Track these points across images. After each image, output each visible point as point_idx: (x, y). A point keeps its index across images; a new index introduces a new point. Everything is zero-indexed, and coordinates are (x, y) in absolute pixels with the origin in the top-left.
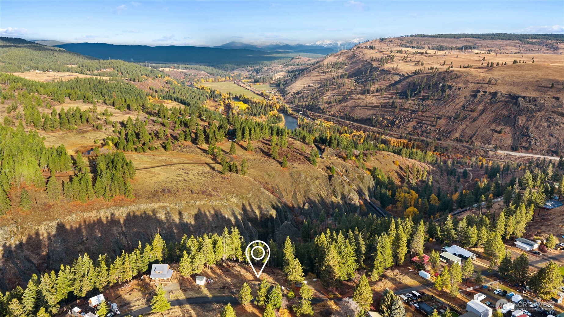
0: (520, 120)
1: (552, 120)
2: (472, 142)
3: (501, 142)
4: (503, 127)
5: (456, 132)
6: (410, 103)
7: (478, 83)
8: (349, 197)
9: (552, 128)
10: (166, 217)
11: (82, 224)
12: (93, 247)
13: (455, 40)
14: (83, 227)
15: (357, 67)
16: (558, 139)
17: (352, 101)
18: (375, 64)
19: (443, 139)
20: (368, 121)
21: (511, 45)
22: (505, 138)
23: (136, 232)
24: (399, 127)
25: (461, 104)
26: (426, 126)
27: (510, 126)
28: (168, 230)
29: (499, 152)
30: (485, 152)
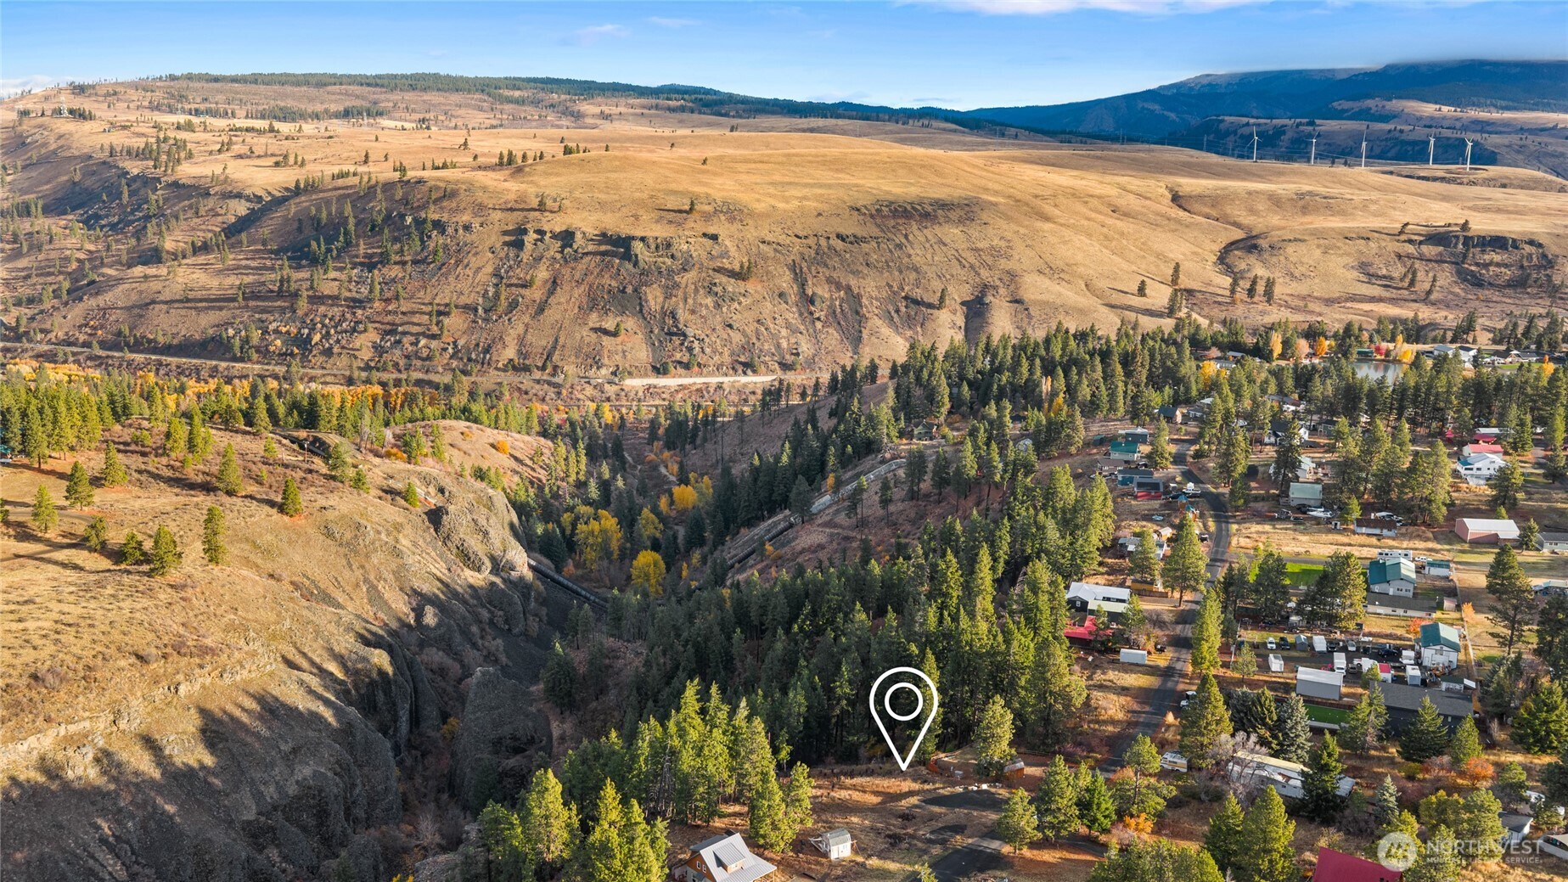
0: (650, 297)
1: (718, 289)
2: (555, 368)
3: (625, 357)
4: (619, 319)
5: (505, 346)
6: (330, 280)
7: (512, 210)
9: (724, 309)
13: (313, 91)
15: (65, 178)
16: (744, 334)
17: (121, 288)
18: (134, 168)
19: (475, 370)
20: (213, 347)
21: (467, 106)
22: (629, 345)
24: (328, 353)
25: (489, 269)
26: (413, 339)
27: (634, 315)
29: (629, 383)
30: (595, 387)
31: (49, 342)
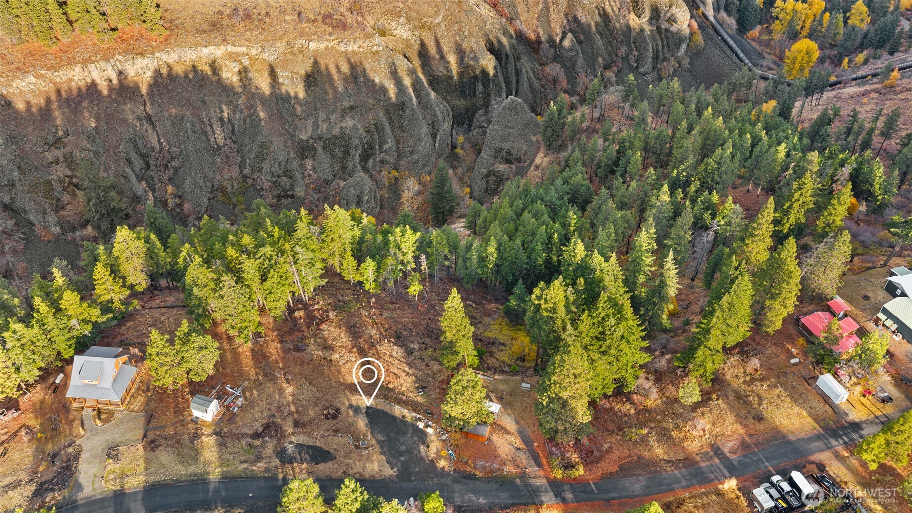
8: (668, 15)
10: (241, 80)
11: (53, 97)
12: (81, 152)
14: (55, 106)
23: (176, 116)
28: (246, 112)
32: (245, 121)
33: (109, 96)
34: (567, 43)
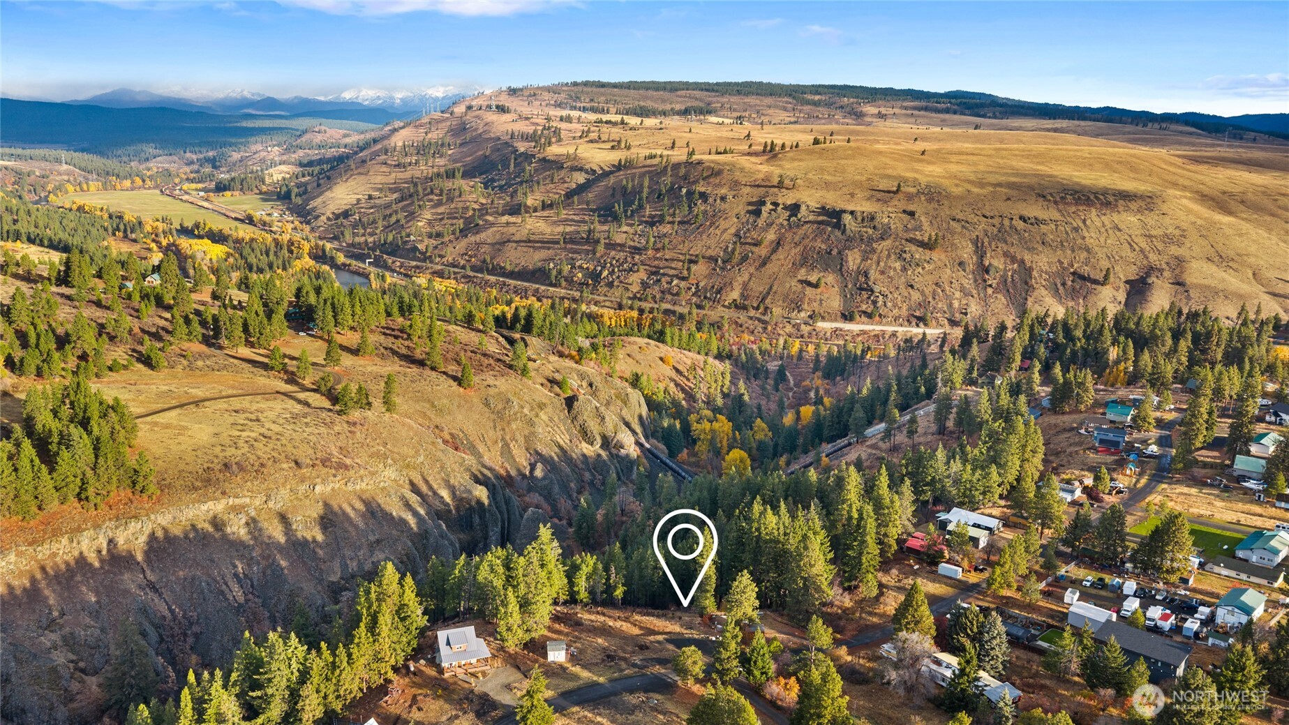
0: (850, 259)
1: (907, 256)
2: (766, 308)
3: (821, 304)
4: (822, 274)
5: (732, 289)
6: (623, 233)
7: (758, 186)
8: (616, 441)
9: (909, 272)
10: (250, 533)
13: (666, 95)
15: (481, 153)
16: (922, 293)
17: (492, 229)
18: (522, 147)
19: (708, 306)
20: (539, 275)
21: (776, 107)
22: (826, 295)
23: (185, 579)
24: (610, 285)
25: (733, 230)
26: (669, 279)
27: (834, 272)
28: (264, 563)
29: (821, 325)
30: (794, 326)
31: (443, 264)
32: (264, 573)
33: (102, 568)
34: (539, 473)
